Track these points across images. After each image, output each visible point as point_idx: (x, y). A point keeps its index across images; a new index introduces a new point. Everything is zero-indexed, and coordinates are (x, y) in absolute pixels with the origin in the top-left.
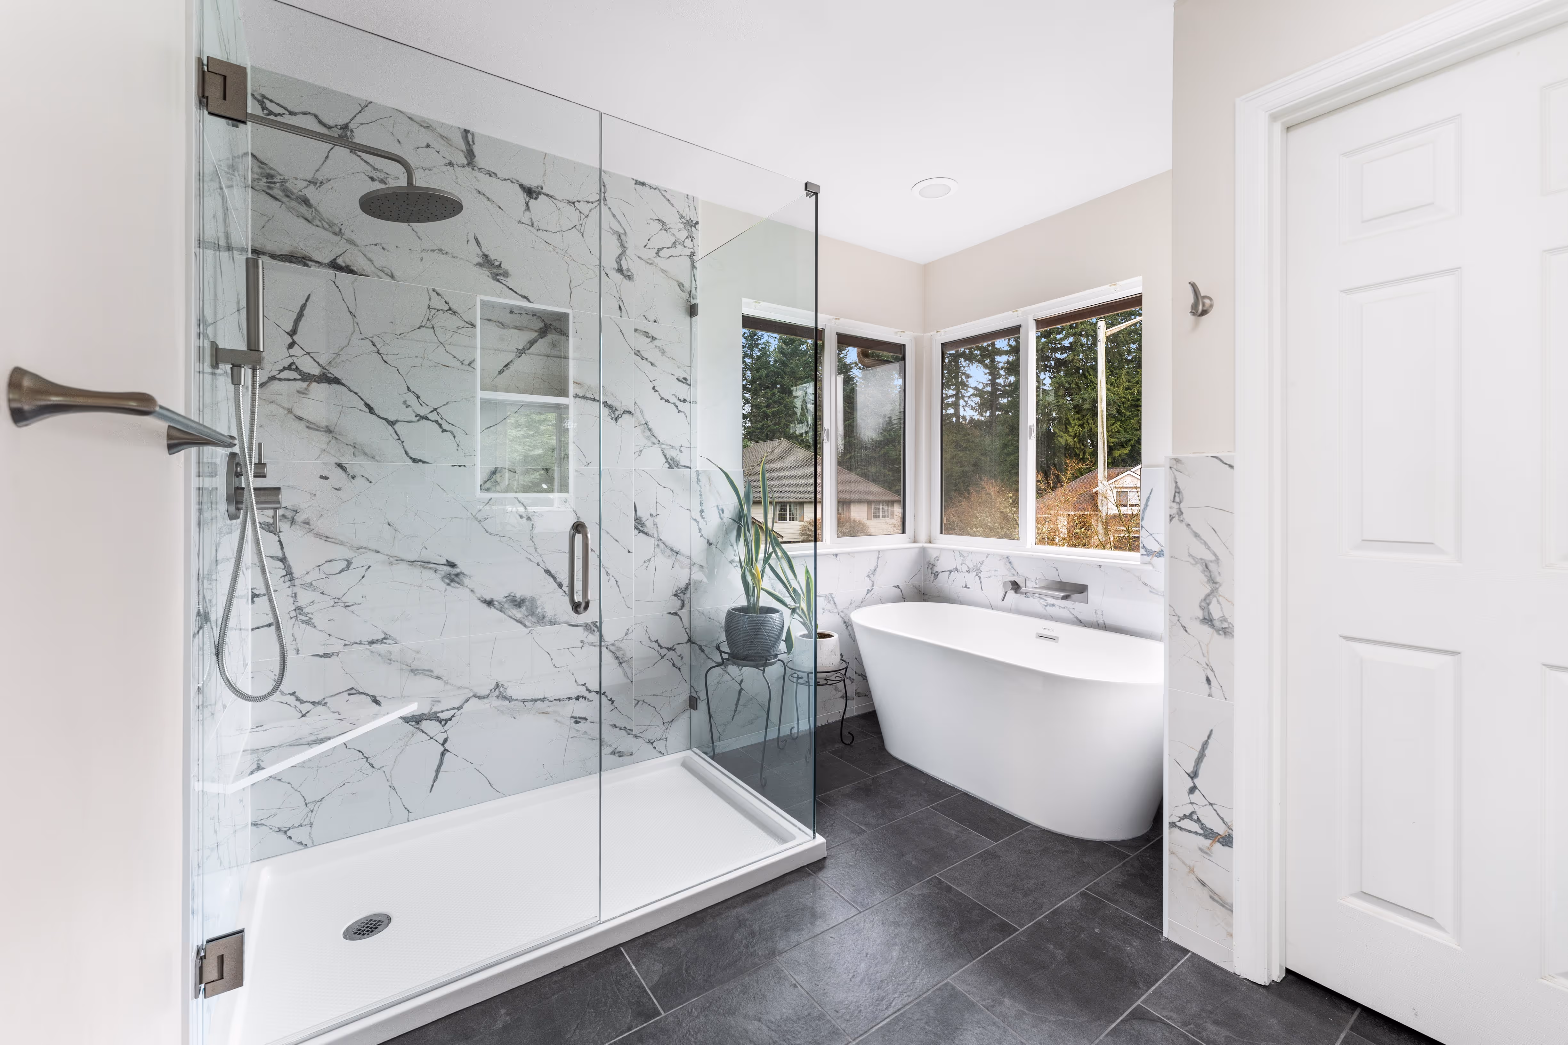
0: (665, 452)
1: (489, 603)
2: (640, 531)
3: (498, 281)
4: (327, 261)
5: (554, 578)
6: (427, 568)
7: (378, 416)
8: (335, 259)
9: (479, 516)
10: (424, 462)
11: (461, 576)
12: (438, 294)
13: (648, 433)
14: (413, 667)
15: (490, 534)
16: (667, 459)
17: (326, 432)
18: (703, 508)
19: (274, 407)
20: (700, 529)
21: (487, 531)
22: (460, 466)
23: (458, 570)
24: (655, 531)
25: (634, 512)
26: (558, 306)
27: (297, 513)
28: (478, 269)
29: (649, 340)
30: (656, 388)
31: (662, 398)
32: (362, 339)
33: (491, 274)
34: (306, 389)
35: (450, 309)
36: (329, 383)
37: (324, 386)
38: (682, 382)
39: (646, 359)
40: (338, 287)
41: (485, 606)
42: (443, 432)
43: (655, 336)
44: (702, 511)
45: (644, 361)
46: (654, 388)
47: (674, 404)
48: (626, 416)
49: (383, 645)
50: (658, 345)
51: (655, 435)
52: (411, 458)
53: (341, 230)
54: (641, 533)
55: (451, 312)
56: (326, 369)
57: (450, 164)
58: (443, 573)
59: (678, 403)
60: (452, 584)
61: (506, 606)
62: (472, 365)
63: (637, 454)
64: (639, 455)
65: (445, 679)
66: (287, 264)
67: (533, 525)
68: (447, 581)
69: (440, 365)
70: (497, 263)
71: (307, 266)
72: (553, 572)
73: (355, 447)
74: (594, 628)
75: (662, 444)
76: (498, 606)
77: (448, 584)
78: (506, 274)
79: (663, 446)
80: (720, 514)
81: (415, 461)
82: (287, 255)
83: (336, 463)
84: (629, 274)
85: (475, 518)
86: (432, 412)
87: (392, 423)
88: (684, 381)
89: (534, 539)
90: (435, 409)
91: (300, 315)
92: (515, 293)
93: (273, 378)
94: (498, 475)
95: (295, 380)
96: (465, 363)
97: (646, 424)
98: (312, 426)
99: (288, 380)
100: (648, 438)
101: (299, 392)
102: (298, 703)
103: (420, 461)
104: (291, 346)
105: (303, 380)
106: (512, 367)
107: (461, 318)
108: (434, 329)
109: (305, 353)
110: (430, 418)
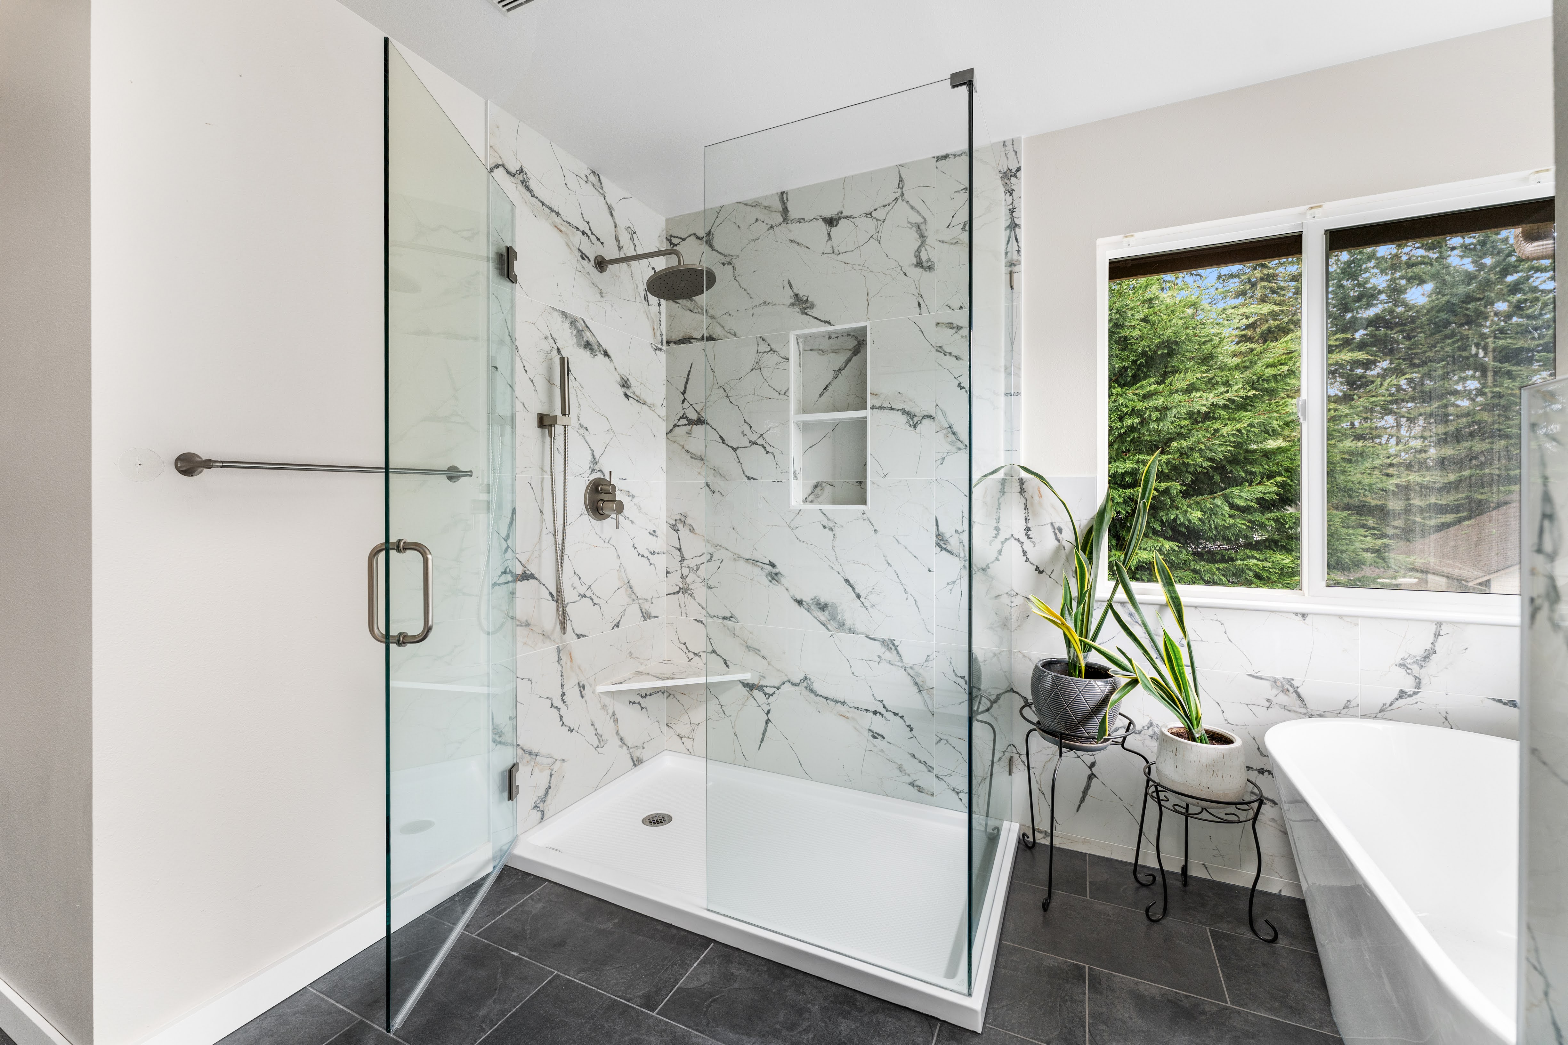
1: (800, 602)
2: (943, 549)
3: (806, 314)
4: (700, 336)
5: (853, 589)
6: (757, 565)
7: (727, 445)
8: (704, 333)
9: (792, 525)
10: (754, 479)
11: (779, 576)
12: (763, 340)
13: (952, 438)
14: (749, 644)
15: (800, 541)
17: (700, 459)
18: (1029, 525)
19: (675, 445)
20: (1025, 553)
21: (797, 539)
22: (778, 482)
23: (777, 570)
24: (961, 550)
25: (935, 527)
26: (856, 322)
27: (686, 518)
28: (791, 309)
29: (954, 331)
30: (962, 385)
32: (718, 388)
33: (800, 309)
34: (690, 431)
35: (772, 350)
36: (703, 424)
37: (699, 427)
39: (951, 354)
40: (705, 353)
41: (796, 604)
43: (960, 325)
44: (1028, 529)
45: (948, 356)
46: (959, 385)
48: (926, 422)
49: (730, 622)
50: (965, 334)
51: (961, 440)
52: (746, 476)
53: (707, 310)
54: (943, 551)
55: (772, 352)
56: (701, 414)
57: (772, 227)
58: (767, 571)
60: (773, 581)
61: (812, 607)
62: (787, 394)
63: (939, 462)
64: (942, 464)
65: (769, 660)
66: (682, 345)
67: (834, 535)
68: (770, 578)
69: (764, 399)
70: (805, 299)
71: (691, 343)
72: (852, 582)
74: (891, 645)
76: (806, 606)
77: (770, 581)
78: (812, 306)
80: (1056, 534)
81: (749, 478)
82: (681, 339)
83: (705, 483)
84: (930, 263)
85: (790, 527)
86: (759, 438)
87: (735, 450)
89: (835, 549)
90: (762, 435)
91: (688, 379)
92: (820, 320)
93: (675, 426)
94: (819, 488)
95: (685, 425)
96: (781, 393)
97: (950, 427)
98: (693, 456)
99: (682, 425)
100: (952, 443)
101: (687, 433)
102: (687, 651)
103: (752, 478)
104: (683, 402)
105: (689, 424)
106: (830, 388)
107: (779, 355)
108: (760, 369)
109: (690, 405)
110: (758, 443)
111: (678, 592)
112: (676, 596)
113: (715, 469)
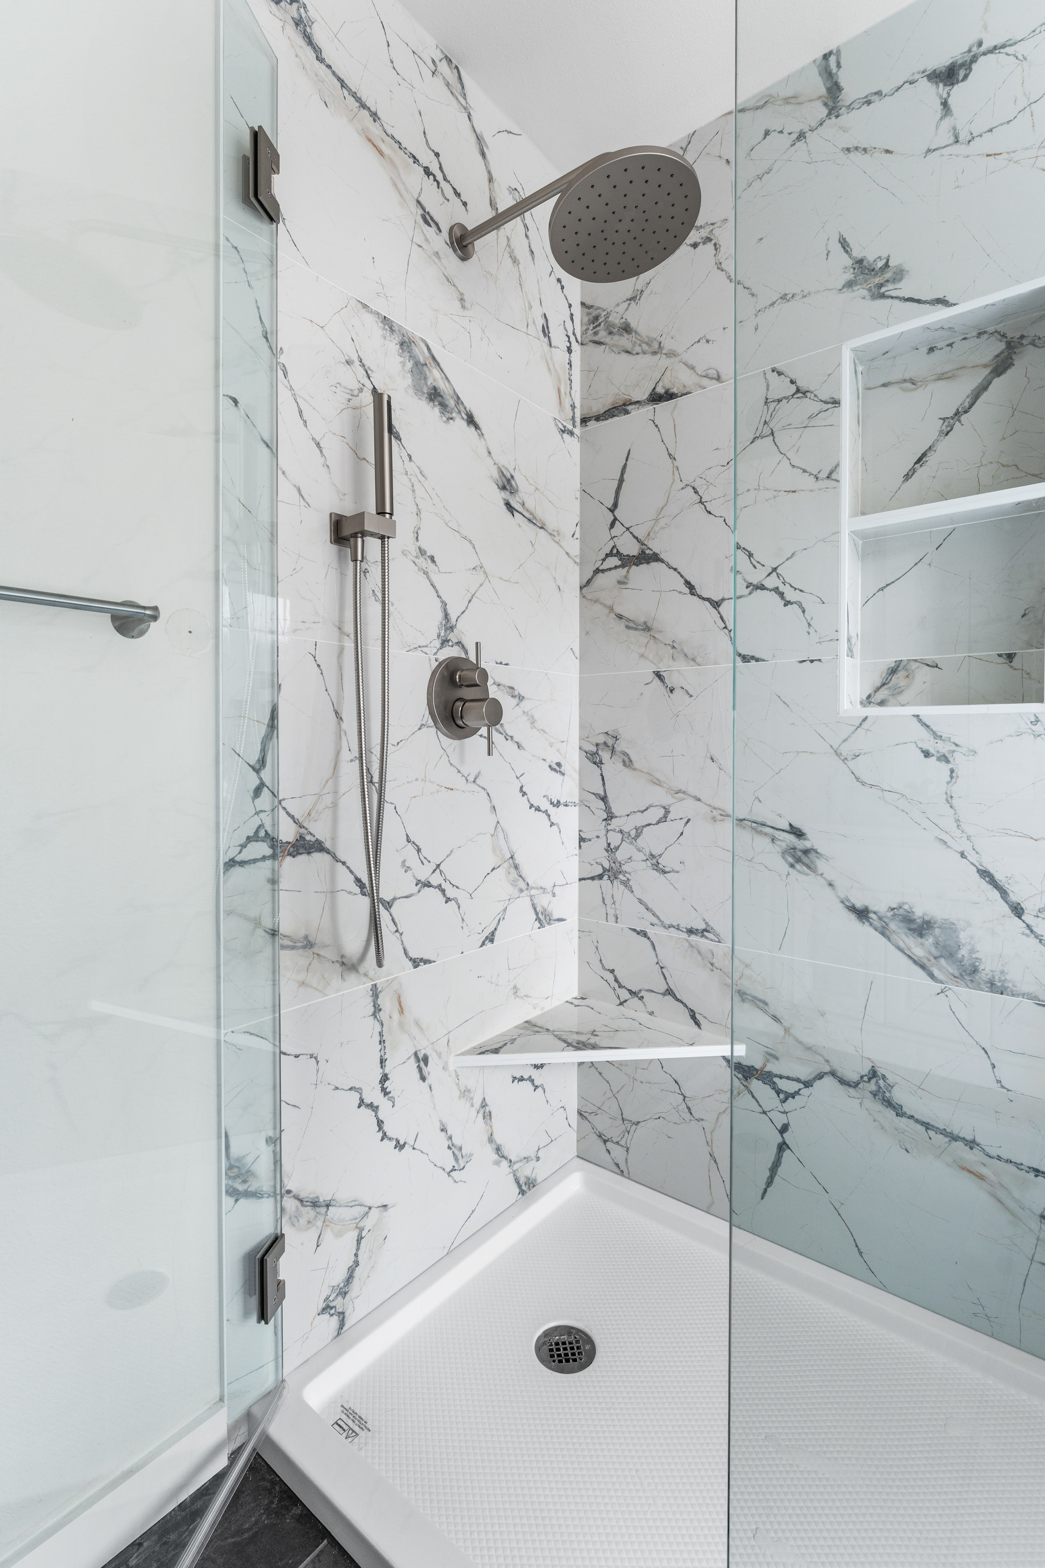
1: (862, 914)
3: (883, 296)
4: (646, 396)
5: (1004, 893)
6: (761, 833)
7: (700, 597)
8: (654, 389)
9: (845, 750)
10: (757, 660)
11: (812, 855)
12: (780, 374)
14: (743, 988)
15: (863, 783)
17: (644, 630)
19: (597, 607)
21: (857, 779)
22: (812, 661)
23: (807, 844)
27: (617, 740)
28: (848, 294)
32: (683, 488)
33: (870, 290)
34: (626, 577)
35: (799, 391)
36: (648, 563)
37: (643, 568)
40: (657, 426)
41: (852, 917)
42: (785, 605)
49: (703, 940)
52: (740, 655)
53: (660, 343)
55: (801, 395)
56: (644, 544)
57: (801, 136)
58: (784, 845)
60: (798, 866)
61: (893, 926)
62: (834, 476)
65: (787, 1022)
66: (610, 421)
67: (952, 771)
68: (791, 860)
69: (782, 493)
70: (880, 264)
71: (627, 412)
72: (998, 876)
76: (877, 923)
77: (792, 866)
78: (899, 275)
81: (747, 658)
82: (609, 409)
83: (654, 672)
85: (837, 753)
86: (769, 575)
87: (717, 605)
89: (954, 802)
90: (775, 569)
91: (621, 481)
92: (918, 301)
93: (597, 571)
94: (901, 674)
95: (616, 567)
96: (820, 476)
98: (631, 625)
99: (610, 569)
101: (619, 582)
102: (616, 986)
103: (753, 658)
104: (612, 525)
105: (623, 566)
106: (931, 459)
107: (816, 399)
108: (773, 435)
109: (625, 529)
110: (767, 586)
111: (600, 877)
112: (597, 882)
113: (675, 645)
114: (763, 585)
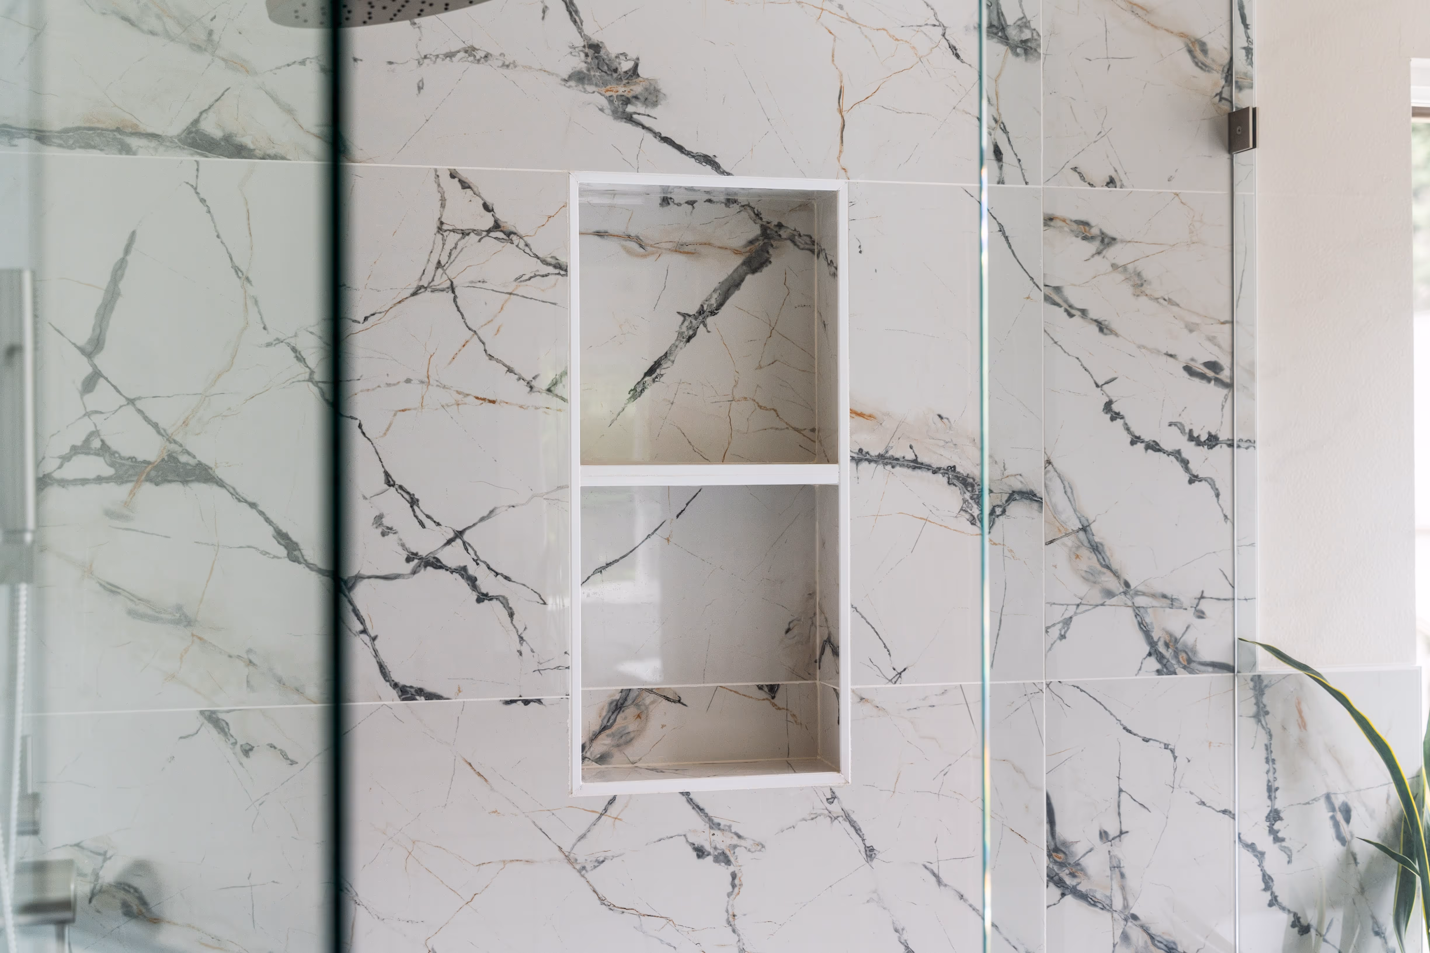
0: (1148, 620)
2: (1065, 890)
3: (629, 118)
4: (175, 129)
7: (310, 567)
8: (196, 121)
9: (583, 853)
10: (430, 696)
12: (465, 185)
13: (1089, 560)
15: (611, 907)
16: (1152, 644)
17: (177, 622)
18: (1278, 805)
20: (1267, 881)
21: (602, 900)
22: (526, 702)
24: (1116, 887)
25: (1045, 827)
26: (803, 175)
27: (105, 860)
28: (574, 93)
29: (1092, 247)
30: (1115, 407)
31: (1135, 440)
32: (269, 345)
33: (610, 99)
34: (126, 504)
35: (497, 226)
36: (185, 482)
37: (174, 490)
38: (1202, 376)
39: (1084, 312)
40: (203, 201)
42: (479, 600)
43: (1110, 232)
44: (1274, 816)
45: (1077, 319)
46: (1108, 406)
47: (1177, 454)
48: (1018, 509)
50: (1120, 262)
51: (1115, 566)
52: (395, 685)
53: (210, 33)
54: (1069, 898)
55: (500, 235)
56: (175, 442)
59: (1189, 450)
62: (559, 390)
63: (1055, 632)
64: (1063, 637)
66: (79, 154)
67: (734, 876)
69: (471, 399)
70: (626, 66)
71: (126, 149)
73: (251, 662)
75: (1137, 593)
78: (652, 96)
79: (1140, 601)
80: (1336, 825)
81: (406, 693)
82: (78, 128)
83: (202, 712)
84: (1026, 35)
85: (570, 860)
86: (449, 542)
87: (345, 586)
88: (1210, 374)
89: (738, 923)
90: (459, 534)
91: (112, 295)
92: (680, 148)
95: (99, 480)
96: (542, 383)
97: (1084, 529)
98: (142, 608)
99: (83, 482)
100: (1090, 577)
101: (110, 514)
103: (420, 692)
104: (91, 387)
105: (119, 479)
107: (527, 250)
108: (453, 292)
109: (124, 401)
110: (445, 561)
113: (253, 657)
114: (438, 560)
